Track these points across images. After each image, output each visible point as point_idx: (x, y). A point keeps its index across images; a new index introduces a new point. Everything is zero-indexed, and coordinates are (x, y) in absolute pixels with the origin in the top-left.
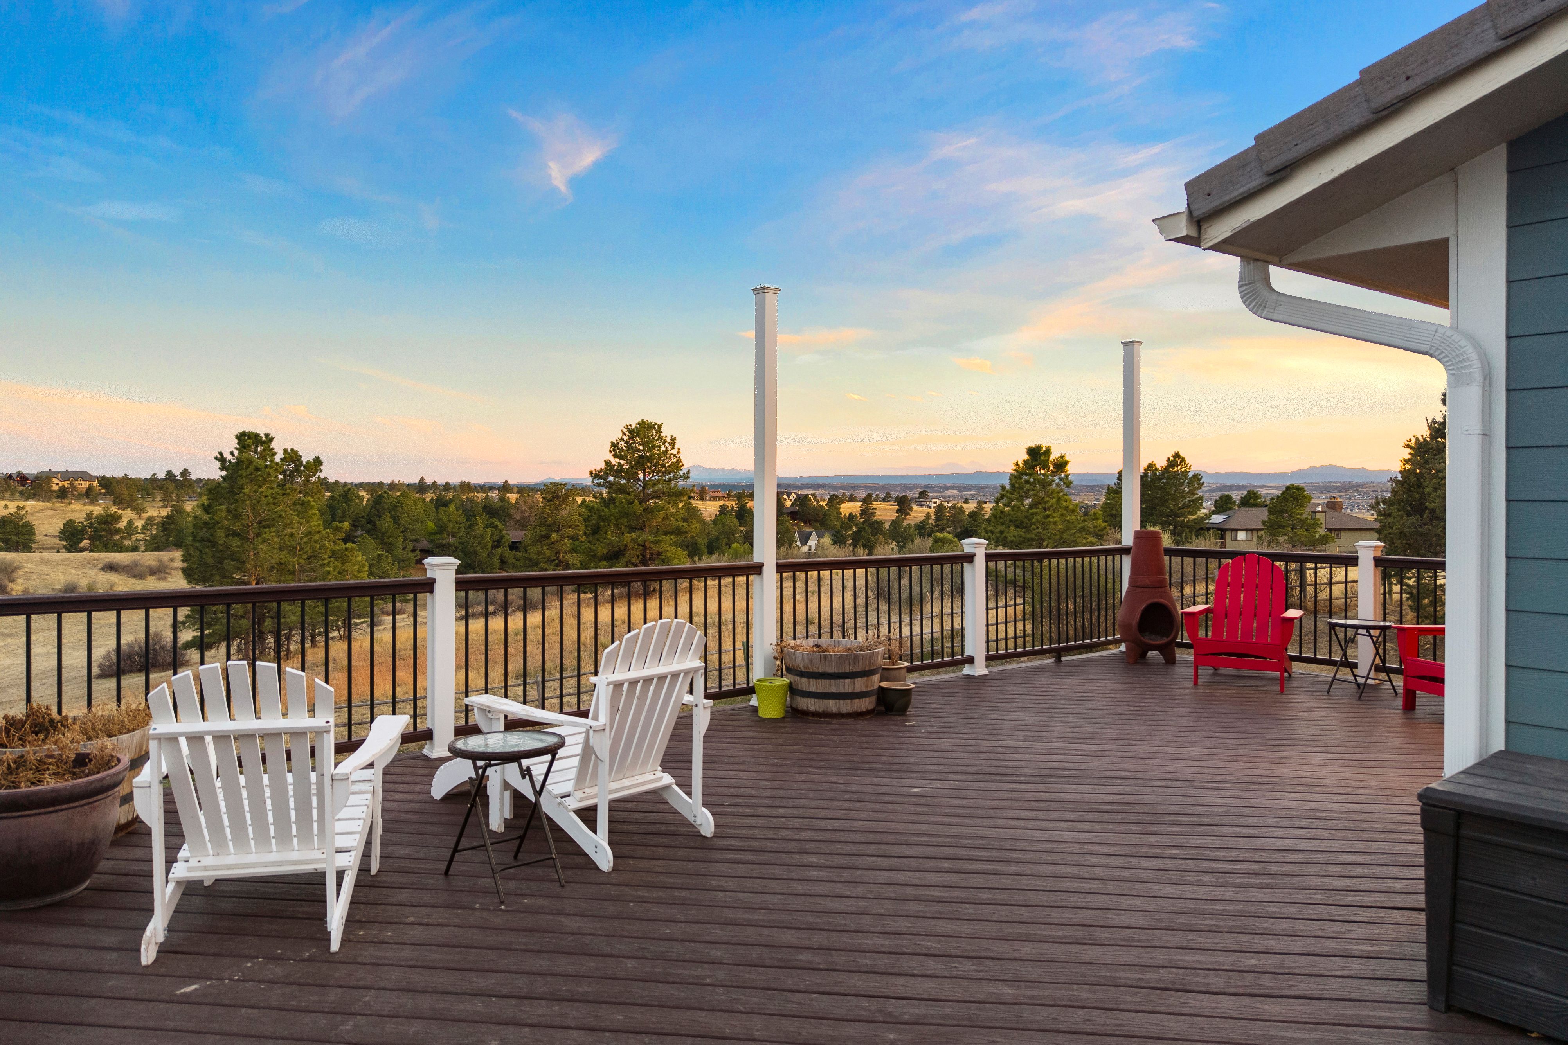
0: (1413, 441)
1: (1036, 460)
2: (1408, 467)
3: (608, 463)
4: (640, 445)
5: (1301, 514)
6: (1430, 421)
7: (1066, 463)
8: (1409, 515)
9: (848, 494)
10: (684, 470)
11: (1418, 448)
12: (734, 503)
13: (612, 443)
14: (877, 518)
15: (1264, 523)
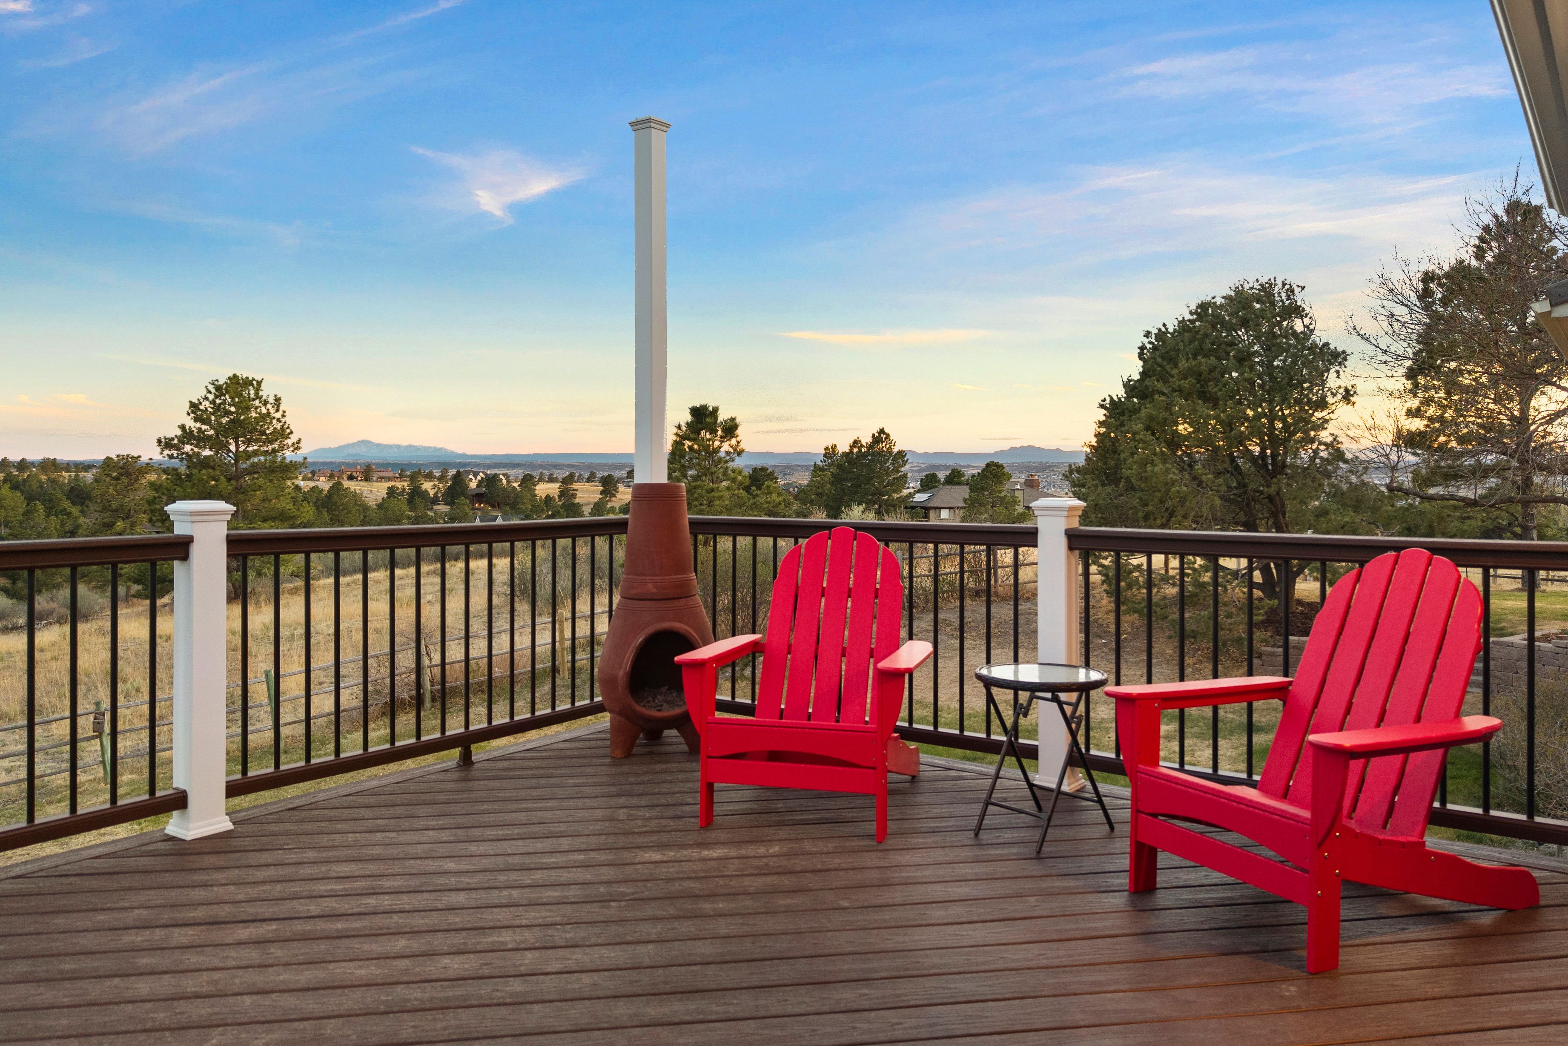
0: (1108, 401)
1: (702, 423)
2: (1103, 430)
3: (182, 427)
4: (230, 405)
5: (1000, 492)
6: (1125, 379)
7: (736, 427)
8: (1103, 485)
9: (546, 473)
10: (293, 439)
11: (1113, 409)
12: (406, 484)
13: (191, 402)
14: (576, 501)
15: (965, 500)
